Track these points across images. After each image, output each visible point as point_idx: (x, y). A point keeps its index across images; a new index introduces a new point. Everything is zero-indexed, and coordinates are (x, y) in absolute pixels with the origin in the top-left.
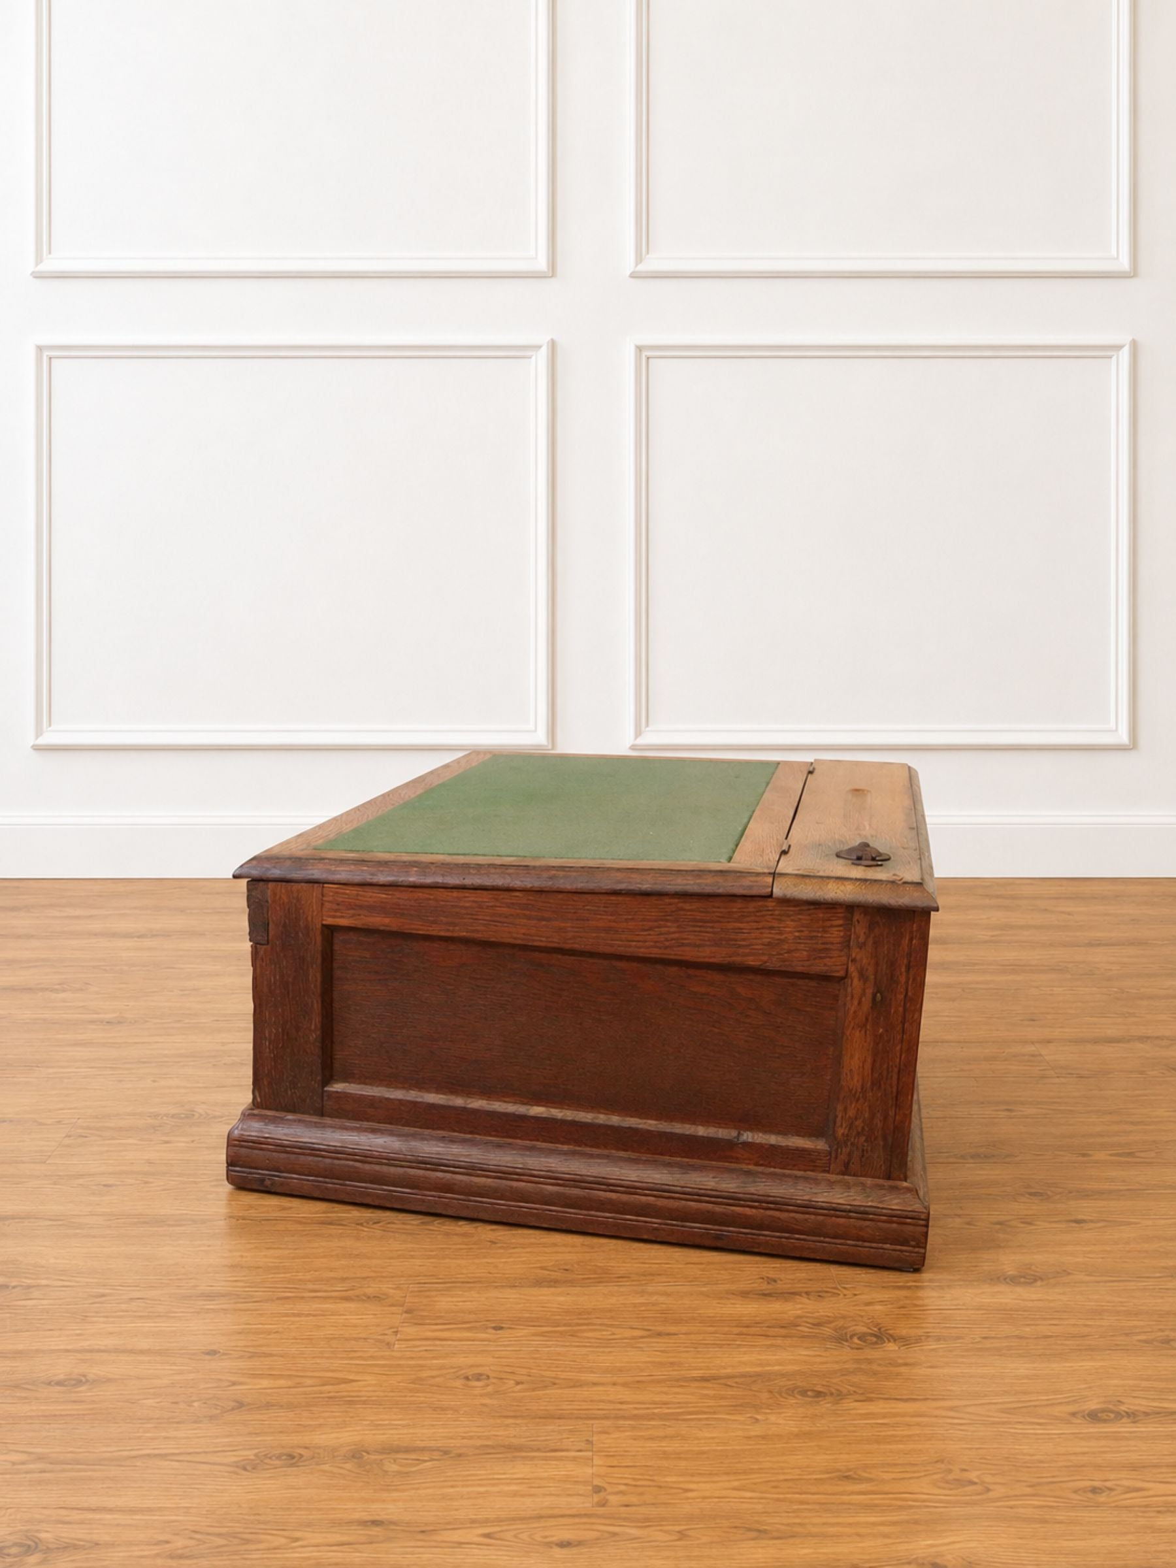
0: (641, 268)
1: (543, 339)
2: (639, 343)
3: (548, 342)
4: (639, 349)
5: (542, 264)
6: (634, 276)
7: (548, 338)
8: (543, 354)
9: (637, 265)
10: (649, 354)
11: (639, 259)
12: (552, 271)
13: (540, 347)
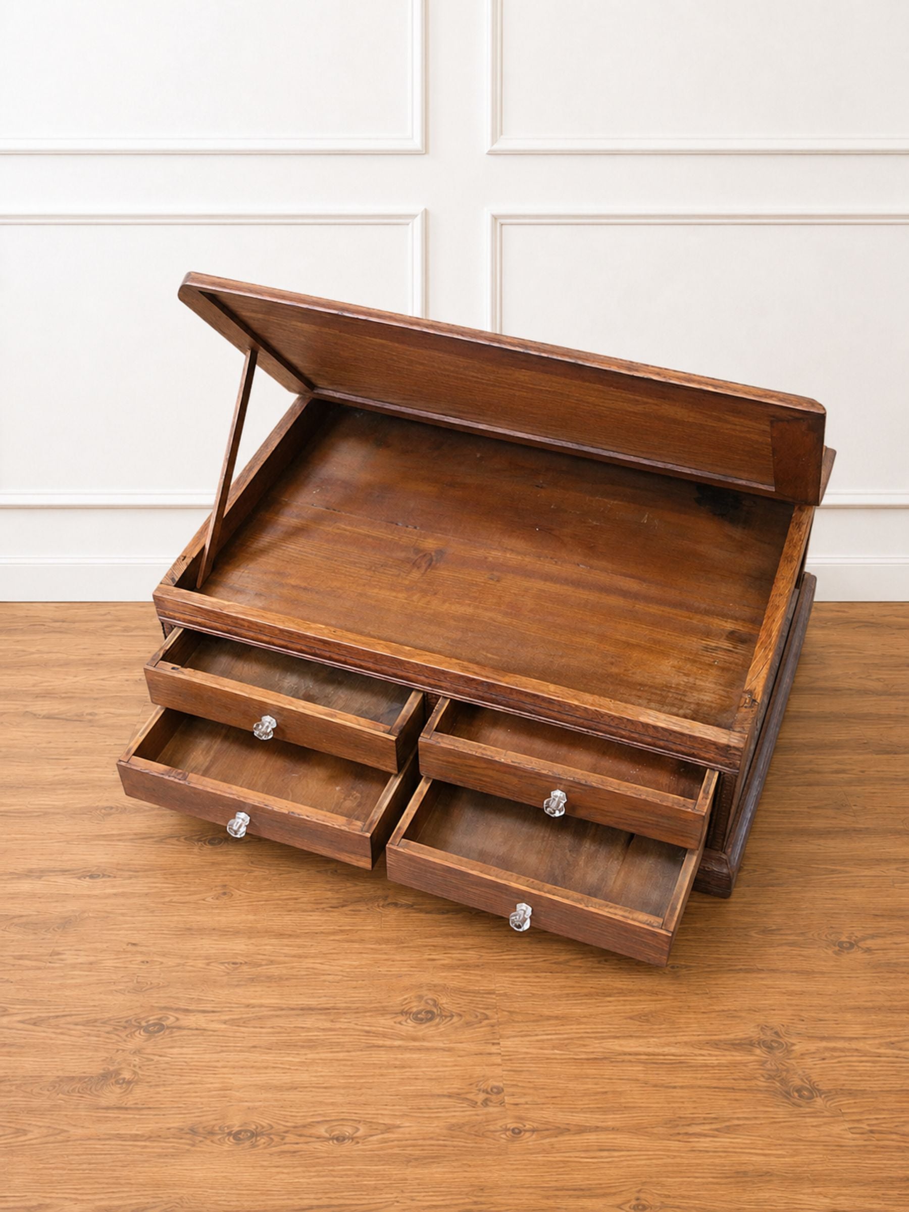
0: (496, 147)
1: (418, 209)
2: (495, 212)
3: (422, 213)
4: (495, 218)
5: (416, 143)
6: (491, 153)
7: (423, 209)
8: (417, 223)
9: (493, 144)
10: (503, 221)
11: (494, 140)
12: (425, 151)
13: (415, 216)
